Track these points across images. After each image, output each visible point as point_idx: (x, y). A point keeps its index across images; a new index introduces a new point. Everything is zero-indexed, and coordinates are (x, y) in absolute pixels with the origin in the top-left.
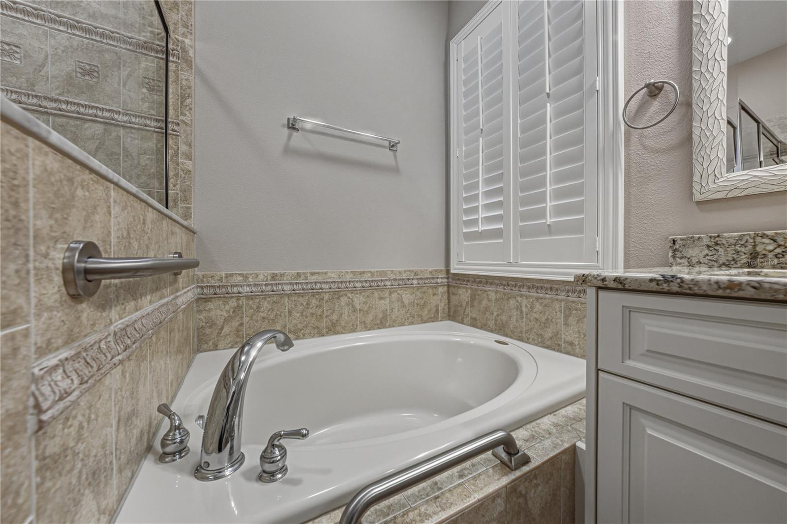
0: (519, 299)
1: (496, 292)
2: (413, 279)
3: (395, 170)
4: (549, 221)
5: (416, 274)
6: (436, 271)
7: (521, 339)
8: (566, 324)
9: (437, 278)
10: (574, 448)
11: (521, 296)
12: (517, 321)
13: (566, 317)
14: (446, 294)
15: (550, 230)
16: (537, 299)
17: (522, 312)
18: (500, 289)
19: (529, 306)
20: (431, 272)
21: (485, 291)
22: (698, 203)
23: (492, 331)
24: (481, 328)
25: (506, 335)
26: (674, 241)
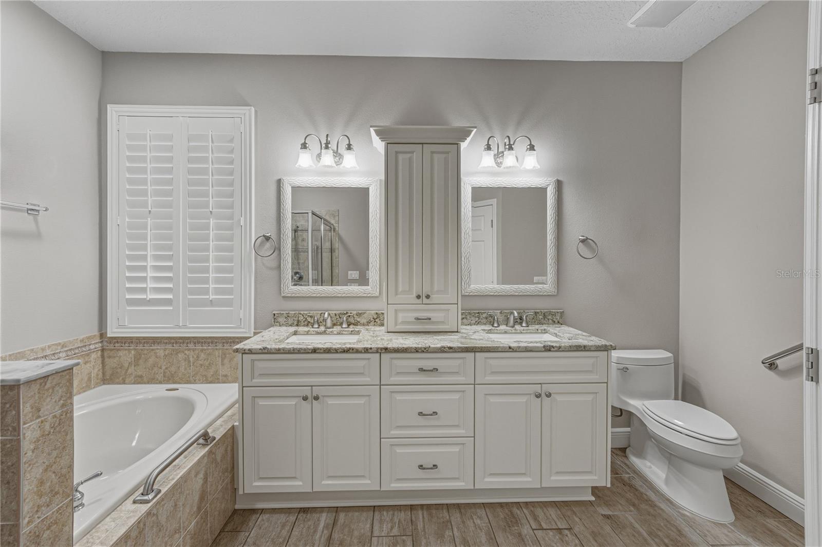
0: (186, 352)
1: (165, 350)
2: (60, 353)
3: (37, 236)
4: (212, 297)
5: (63, 346)
6: (89, 338)
7: (188, 382)
8: (223, 364)
9: (90, 345)
10: (233, 427)
11: (189, 350)
12: (185, 369)
13: (223, 360)
14: (100, 359)
15: (212, 303)
16: (202, 350)
17: (189, 362)
18: (169, 346)
19: (195, 356)
20: (82, 341)
21: (153, 350)
22: (283, 297)
23: (160, 383)
24: (148, 383)
25: (175, 383)
26: (274, 315)
